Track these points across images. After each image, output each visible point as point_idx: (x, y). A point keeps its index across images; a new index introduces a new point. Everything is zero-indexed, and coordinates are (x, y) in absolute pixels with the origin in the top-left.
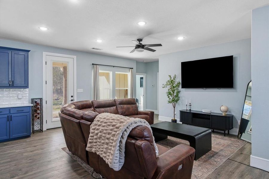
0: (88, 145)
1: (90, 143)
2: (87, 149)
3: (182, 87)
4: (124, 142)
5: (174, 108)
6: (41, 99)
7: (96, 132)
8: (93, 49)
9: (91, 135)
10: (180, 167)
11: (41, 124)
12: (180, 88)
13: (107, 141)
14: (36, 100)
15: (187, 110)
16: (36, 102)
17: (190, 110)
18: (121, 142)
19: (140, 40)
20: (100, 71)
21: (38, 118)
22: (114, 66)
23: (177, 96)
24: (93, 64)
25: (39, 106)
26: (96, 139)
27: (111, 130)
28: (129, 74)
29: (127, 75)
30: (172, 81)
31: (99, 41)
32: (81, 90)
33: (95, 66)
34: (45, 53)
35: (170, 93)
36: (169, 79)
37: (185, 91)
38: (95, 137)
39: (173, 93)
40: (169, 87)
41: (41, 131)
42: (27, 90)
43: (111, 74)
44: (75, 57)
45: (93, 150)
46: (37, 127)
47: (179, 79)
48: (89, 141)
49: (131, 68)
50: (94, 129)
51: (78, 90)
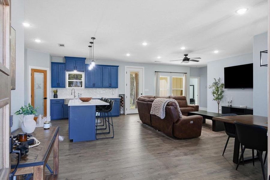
0: (151, 111)
1: (152, 110)
2: (151, 113)
3: (225, 88)
4: (165, 107)
5: (219, 104)
6: (124, 95)
7: (154, 105)
8: (155, 61)
9: (152, 107)
10: (192, 122)
11: (124, 110)
12: (224, 89)
13: (159, 108)
14: (122, 96)
15: (229, 106)
16: (121, 97)
17: (231, 106)
18: (163, 107)
19: (186, 55)
20: (160, 76)
21: (123, 106)
22: (171, 72)
23: (221, 94)
24: (155, 72)
25: (123, 99)
26: (154, 108)
27: (160, 103)
28: (184, 78)
29: (182, 78)
30: (216, 83)
31: (159, 57)
32: (147, 90)
33: (157, 73)
34: (126, 67)
35: (214, 93)
36: (214, 81)
37: (228, 91)
38: (154, 107)
39: (218, 92)
40: (214, 88)
41: (124, 114)
42: (117, 89)
43: (169, 78)
44: (143, 67)
45: (153, 113)
46: (122, 112)
47: (223, 81)
48: (152, 109)
49: (185, 73)
50: (154, 104)
51: (145, 90)
